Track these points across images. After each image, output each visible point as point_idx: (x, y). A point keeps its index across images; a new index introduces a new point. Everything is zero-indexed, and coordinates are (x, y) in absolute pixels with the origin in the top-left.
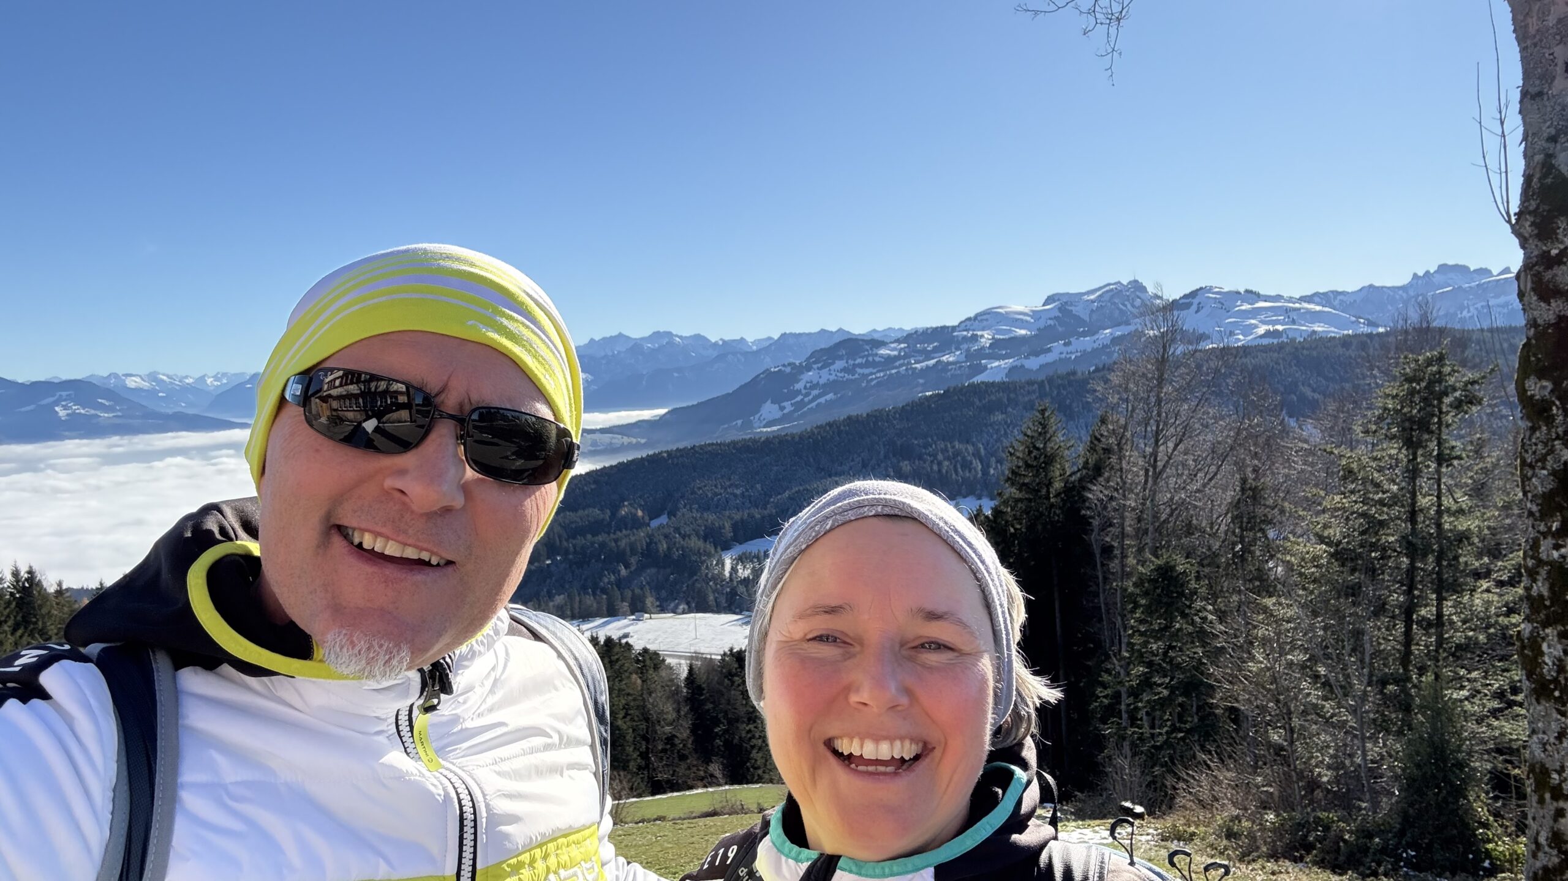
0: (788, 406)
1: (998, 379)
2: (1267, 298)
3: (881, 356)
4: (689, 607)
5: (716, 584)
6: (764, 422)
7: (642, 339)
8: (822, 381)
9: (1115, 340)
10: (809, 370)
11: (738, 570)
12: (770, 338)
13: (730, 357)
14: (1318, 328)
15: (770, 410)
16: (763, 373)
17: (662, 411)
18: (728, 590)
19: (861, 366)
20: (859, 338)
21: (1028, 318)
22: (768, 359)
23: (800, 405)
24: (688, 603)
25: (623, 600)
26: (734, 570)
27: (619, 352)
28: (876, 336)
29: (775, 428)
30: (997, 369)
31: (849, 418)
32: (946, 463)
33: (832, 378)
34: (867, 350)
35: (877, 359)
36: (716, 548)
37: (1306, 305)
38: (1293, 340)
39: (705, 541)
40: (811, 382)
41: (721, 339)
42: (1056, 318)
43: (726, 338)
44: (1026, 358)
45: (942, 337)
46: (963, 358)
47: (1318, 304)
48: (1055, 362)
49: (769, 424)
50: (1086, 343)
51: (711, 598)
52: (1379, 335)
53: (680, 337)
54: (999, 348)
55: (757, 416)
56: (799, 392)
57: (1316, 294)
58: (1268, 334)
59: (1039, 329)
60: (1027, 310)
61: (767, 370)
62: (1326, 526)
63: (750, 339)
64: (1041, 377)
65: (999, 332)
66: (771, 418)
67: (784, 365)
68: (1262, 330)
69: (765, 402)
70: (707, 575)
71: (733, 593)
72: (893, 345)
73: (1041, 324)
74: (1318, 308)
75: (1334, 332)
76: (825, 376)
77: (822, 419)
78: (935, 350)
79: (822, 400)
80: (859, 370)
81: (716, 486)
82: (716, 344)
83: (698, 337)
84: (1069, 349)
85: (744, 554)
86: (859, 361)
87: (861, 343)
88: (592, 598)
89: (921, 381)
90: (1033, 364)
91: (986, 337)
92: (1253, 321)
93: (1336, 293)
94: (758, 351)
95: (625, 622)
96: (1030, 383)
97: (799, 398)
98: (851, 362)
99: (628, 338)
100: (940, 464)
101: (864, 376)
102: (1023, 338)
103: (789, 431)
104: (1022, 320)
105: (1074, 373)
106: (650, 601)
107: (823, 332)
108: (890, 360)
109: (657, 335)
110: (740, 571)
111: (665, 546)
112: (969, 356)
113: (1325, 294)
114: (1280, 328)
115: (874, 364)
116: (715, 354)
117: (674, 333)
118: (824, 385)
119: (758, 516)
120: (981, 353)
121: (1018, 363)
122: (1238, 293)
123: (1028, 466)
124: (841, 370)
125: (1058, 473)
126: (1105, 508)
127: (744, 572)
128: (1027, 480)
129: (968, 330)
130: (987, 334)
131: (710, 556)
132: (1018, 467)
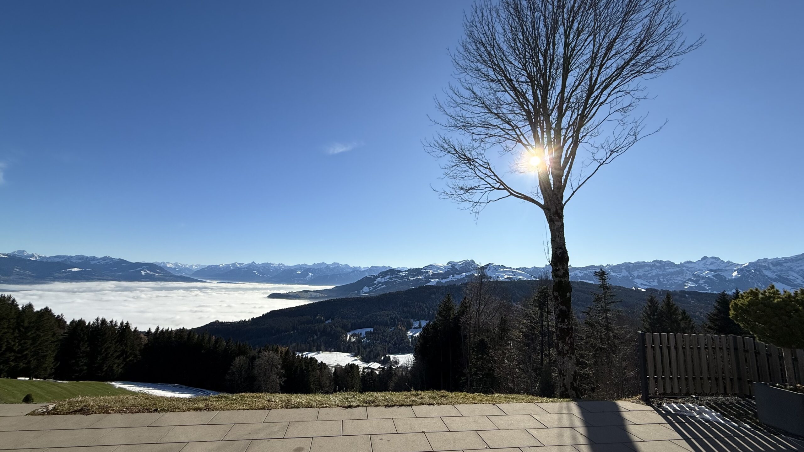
0: (371, 288)
1: (434, 285)
2: (507, 268)
4: (335, 349)
5: (344, 343)
6: (364, 292)
7: (329, 264)
8: (382, 281)
9: (466, 276)
10: (379, 278)
12: (368, 267)
13: (356, 272)
14: (521, 277)
15: (366, 289)
16: (365, 277)
17: (333, 287)
19: (394, 278)
20: (394, 269)
21: (443, 268)
22: (367, 273)
23: (376, 288)
24: (334, 349)
25: (314, 347)
26: (350, 338)
27: (322, 268)
28: (399, 269)
29: (367, 294)
30: (434, 282)
31: (390, 293)
32: (417, 309)
33: (385, 280)
34: (396, 273)
35: (399, 276)
36: (345, 331)
37: (517, 271)
38: (515, 280)
39: (342, 329)
40: (379, 281)
41: (353, 266)
42: (450, 268)
43: (355, 266)
44: (442, 279)
45: (418, 271)
46: (424, 278)
47: (521, 271)
48: (450, 281)
50: (458, 277)
51: (342, 347)
52: (537, 280)
53: (341, 265)
54: (434, 276)
55: (362, 290)
56: (375, 284)
57: (520, 268)
58: (508, 278)
59: (445, 271)
60: (442, 266)
62: (522, 328)
63: (362, 267)
64: (446, 285)
65: (434, 271)
66: (366, 291)
67: (371, 276)
68: (506, 277)
69: (365, 286)
70: (341, 340)
71: (349, 346)
72: (404, 272)
73: (446, 270)
74: (521, 272)
75: (525, 279)
76: (383, 280)
77: (382, 293)
78: (416, 275)
79: (382, 287)
80: (393, 279)
81: (347, 311)
82: (352, 268)
83: (347, 265)
84: (454, 278)
85: (354, 333)
86: (394, 276)
87: (395, 271)
88: (304, 345)
89: (411, 284)
90: (444, 281)
92: (504, 274)
93: (526, 268)
94: (364, 271)
95: (314, 354)
96: (442, 287)
97: (375, 286)
98: (391, 276)
99: (326, 264)
100: (415, 309)
101: (395, 281)
102: (441, 273)
103: (371, 296)
104: (441, 268)
105: (455, 285)
106: (323, 347)
107: (384, 267)
108: (403, 277)
109: (334, 263)
110: (352, 339)
111: (329, 329)
112: (426, 277)
113: (523, 268)
114: (511, 276)
115: (398, 277)
116: (351, 270)
117: (340, 263)
118: (383, 282)
119: (359, 322)
120: (429, 277)
121: (439, 280)
122: (499, 266)
123: (444, 310)
124: (388, 279)
125: (452, 313)
126: (465, 324)
127: (353, 340)
128: (444, 314)
129: (426, 270)
130: (431, 271)
131: (343, 334)
132: (441, 310)
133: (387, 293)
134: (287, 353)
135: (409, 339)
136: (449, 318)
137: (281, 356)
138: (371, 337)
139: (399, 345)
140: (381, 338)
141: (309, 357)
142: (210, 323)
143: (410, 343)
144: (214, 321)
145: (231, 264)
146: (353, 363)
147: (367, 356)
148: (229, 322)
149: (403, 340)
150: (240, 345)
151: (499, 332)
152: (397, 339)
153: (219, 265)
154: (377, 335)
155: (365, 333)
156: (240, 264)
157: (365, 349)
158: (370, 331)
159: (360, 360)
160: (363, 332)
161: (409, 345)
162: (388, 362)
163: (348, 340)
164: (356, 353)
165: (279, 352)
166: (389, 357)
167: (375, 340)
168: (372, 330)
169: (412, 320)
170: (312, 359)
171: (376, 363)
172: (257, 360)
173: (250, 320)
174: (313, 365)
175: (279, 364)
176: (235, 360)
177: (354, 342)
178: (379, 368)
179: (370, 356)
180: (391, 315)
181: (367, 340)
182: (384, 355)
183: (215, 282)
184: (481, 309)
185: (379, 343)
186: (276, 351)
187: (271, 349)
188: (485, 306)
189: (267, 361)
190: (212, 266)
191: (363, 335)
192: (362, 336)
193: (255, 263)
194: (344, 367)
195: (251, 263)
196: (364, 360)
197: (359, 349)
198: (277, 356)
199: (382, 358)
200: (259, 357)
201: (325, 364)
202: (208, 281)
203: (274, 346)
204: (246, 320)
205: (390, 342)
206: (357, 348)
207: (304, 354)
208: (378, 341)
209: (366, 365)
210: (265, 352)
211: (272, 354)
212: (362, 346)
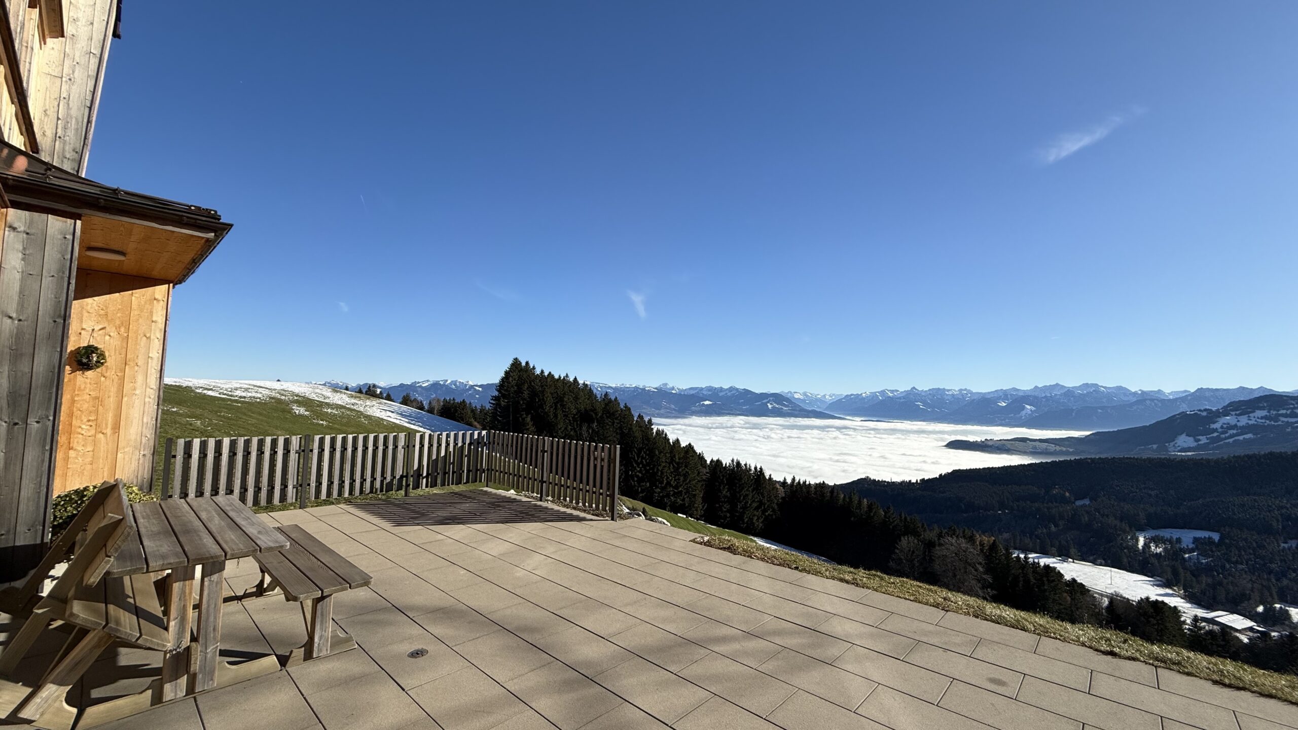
0: (1203, 440)
4: (1106, 562)
5: (1130, 552)
6: (1179, 448)
7: (1073, 388)
8: (1239, 424)
10: (1227, 416)
11: (1150, 547)
13: (1148, 402)
15: (1184, 441)
16: (1178, 414)
17: (1088, 433)
18: (1141, 558)
19: (1286, 416)
20: (1284, 394)
22: (1184, 405)
23: (1218, 439)
24: (1105, 560)
26: (1146, 545)
27: (1056, 395)
29: (1190, 454)
31: (1271, 453)
33: (1251, 422)
34: (1293, 404)
36: (1130, 528)
39: (1121, 521)
40: (1228, 424)
41: (1140, 390)
43: (1145, 389)
49: (1184, 450)
51: (1125, 560)
53: (1104, 387)
55: (1172, 444)
56: (1215, 430)
61: (1183, 412)
66: (1185, 445)
67: (1200, 410)
69: (1181, 435)
70: (1121, 544)
71: (1147, 561)
76: (1243, 421)
77: (1240, 452)
79: (1241, 438)
80: (1284, 419)
81: (1132, 487)
82: (1135, 394)
85: (1156, 536)
86: (1283, 412)
87: (1285, 398)
88: (1029, 539)
94: (1176, 400)
95: (1054, 560)
97: (1215, 434)
98: (1274, 412)
99: (1063, 387)
101: (1288, 424)
103: (1204, 457)
106: (1073, 551)
107: (1242, 389)
109: (1086, 385)
110: (1153, 548)
111: (1087, 519)
116: (1135, 399)
117: (1100, 385)
118: (1242, 428)
119: (1171, 512)
124: (1262, 418)
127: (1157, 550)
131: (1124, 532)
133: (1263, 453)
134: (993, 547)
137: (982, 550)
138: (1212, 551)
140: (1249, 560)
141: (1042, 564)
142: (858, 480)
144: (863, 477)
145: (878, 392)
146: (1160, 599)
147: (1204, 593)
148: (885, 482)
150: (906, 518)
153: (861, 394)
154: (1235, 551)
155: (1191, 540)
156: (892, 391)
157: (1195, 575)
158: (1210, 538)
159: (1182, 598)
160: (1187, 537)
162: (1283, 624)
163: (1140, 547)
164: (1167, 580)
165: (978, 543)
166: (1286, 613)
167: (1229, 561)
168: (1216, 537)
170: (1047, 567)
171: (1237, 617)
172: (937, 548)
173: (919, 482)
174: (1053, 581)
175: (980, 564)
176: (900, 540)
177: (1158, 555)
178: (1251, 629)
179: (1215, 597)
181: (1201, 557)
182: (1268, 603)
183: (857, 419)
185: (1244, 570)
186: (971, 539)
187: (961, 535)
189: (956, 554)
190: (852, 395)
191: (1188, 543)
192: (1184, 545)
193: (916, 389)
194: (1134, 603)
195: (909, 389)
196: (1196, 601)
197: (1175, 573)
198: (974, 549)
199: (1260, 609)
200: (940, 545)
201: (1082, 585)
202: (848, 417)
203: (966, 532)
204: (912, 481)
206: (1169, 570)
207: (1030, 556)
208: (1240, 567)
209: (1201, 613)
210: (949, 538)
211: (964, 544)
212: (1185, 568)
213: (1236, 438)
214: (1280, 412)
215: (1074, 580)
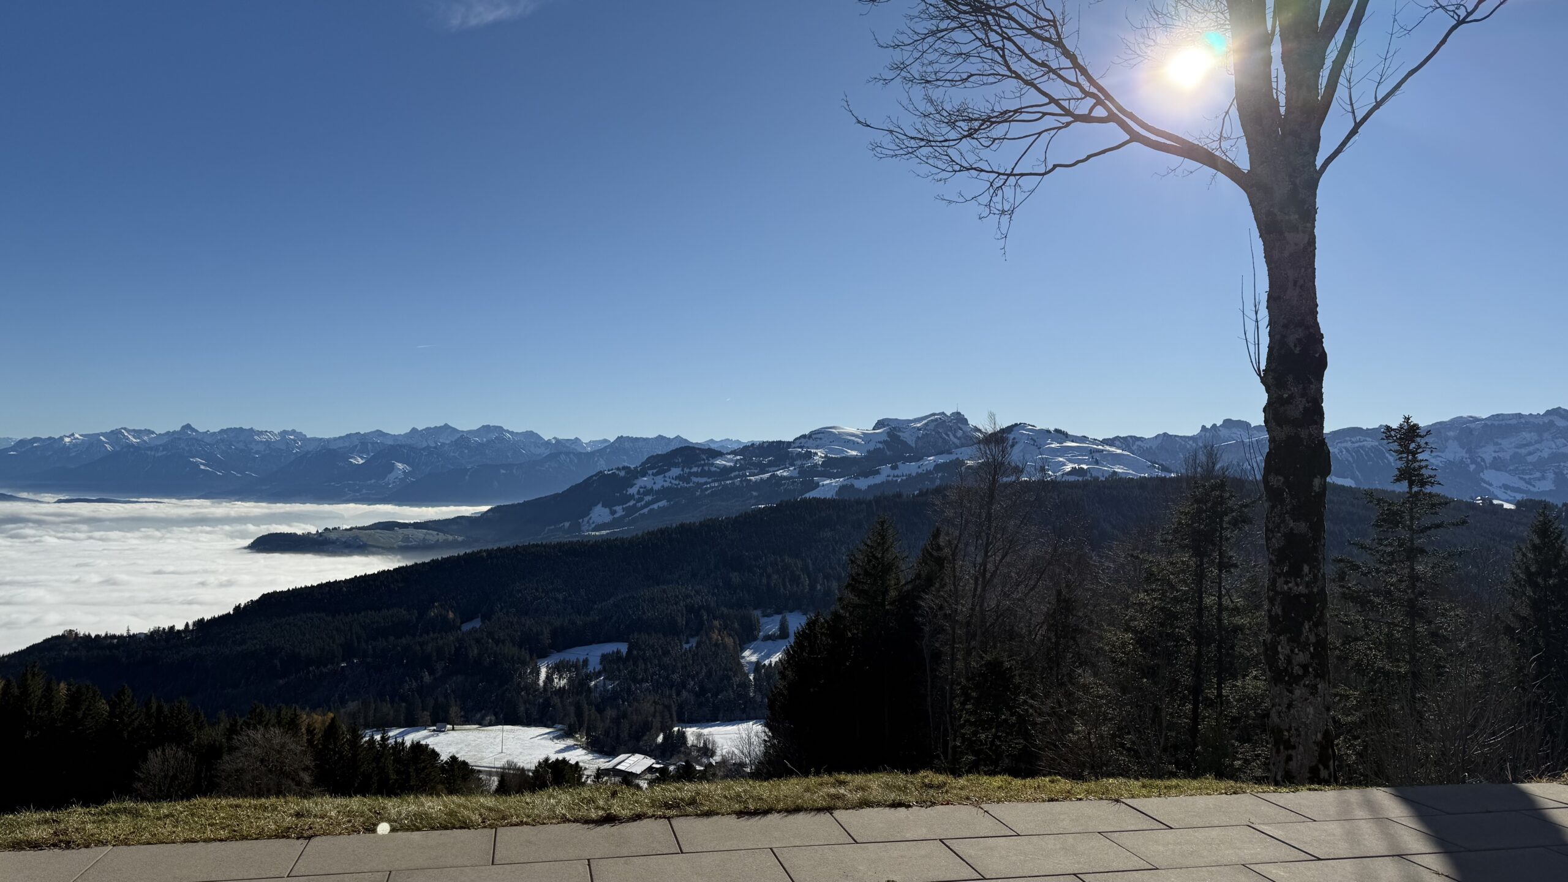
0: (619, 510)
1: (829, 496)
2: (1074, 439)
3: (717, 466)
4: (497, 718)
5: (528, 694)
6: (593, 526)
7: (470, 432)
8: (656, 487)
9: (938, 467)
10: (644, 476)
11: (553, 680)
12: (605, 441)
13: (563, 457)
14: (1119, 469)
15: (600, 514)
16: (595, 475)
17: (485, 508)
18: (541, 700)
19: (696, 475)
20: (697, 446)
21: (860, 440)
22: (602, 462)
23: (634, 509)
24: (496, 714)
25: (424, 709)
26: (549, 678)
27: (443, 444)
28: (713, 446)
29: (604, 532)
30: (829, 486)
31: (682, 525)
32: (775, 577)
33: (666, 484)
34: (704, 460)
35: (713, 469)
36: (531, 656)
37: (1108, 448)
38: (1096, 479)
39: (520, 647)
40: (645, 487)
41: (554, 438)
42: (885, 442)
43: (560, 437)
44: (856, 478)
45: (777, 451)
46: (796, 474)
47: (1118, 448)
48: (883, 483)
49: (598, 528)
50: (911, 468)
51: (522, 709)
52: (1171, 479)
53: (512, 433)
54: (832, 466)
55: (586, 519)
56: (632, 497)
57: (1117, 438)
58: (1074, 471)
59: (869, 452)
60: (858, 433)
61: (601, 472)
63: (585, 440)
64: (870, 497)
65: (832, 451)
66: (600, 521)
67: (618, 469)
68: (1069, 467)
69: (596, 505)
70: (519, 683)
71: (547, 704)
72: (729, 457)
73: (871, 447)
74: (1119, 451)
75: (1131, 473)
76: (660, 483)
77: (654, 526)
78: (770, 464)
79: (655, 506)
80: (695, 479)
81: (537, 590)
82: (548, 442)
83: (531, 434)
84: (896, 472)
85: (561, 662)
86: (695, 469)
87: (698, 452)
88: (389, 705)
89: (755, 494)
90: (862, 484)
91: (820, 454)
92: (1061, 459)
93: (1135, 439)
94: (593, 453)
95: (425, 733)
96: (859, 502)
97: (632, 503)
98: (687, 470)
99: (454, 430)
100: (769, 577)
101: (699, 485)
102: (854, 459)
103: (620, 536)
104: (854, 442)
105: (899, 495)
106: (454, 710)
107: (661, 438)
108: (725, 471)
109: (486, 428)
110: (556, 681)
111: (476, 651)
112: (802, 471)
113: (1125, 438)
114: (1085, 467)
115: (710, 474)
116: (547, 452)
117: (505, 428)
118: (658, 492)
119: (579, 623)
120: (814, 471)
121: (848, 482)
122: (1048, 431)
123: (867, 573)
124: (677, 478)
125: (893, 582)
126: (936, 616)
127: (560, 682)
128: (866, 587)
129: (802, 447)
130: (820, 453)
131: (524, 663)
132: (859, 575)
133: (674, 525)
134: (331, 730)
135: (747, 675)
136: (884, 600)
137: (310, 742)
138: (620, 671)
139: (716, 695)
140: (654, 673)
141: (408, 744)
142: (46, 641)
143: (752, 689)
144: (59, 632)
145: (103, 434)
146: (560, 757)
147: (607, 733)
148: (114, 637)
149: (729, 678)
150: (160, 709)
151: (1049, 639)
152: (709, 675)
153: (61, 438)
154: (641, 665)
155: (598, 660)
156: (137, 433)
157: (600, 710)
158: (618, 652)
159: (584, 749)
160: (593, 655)
161: (747, 693)
162: (679, 752)
163: (541, 683)
164: (570, 726)
165: (303, 730)
166: (682, 736)
167: (635, 680)
168: (623, 648)
169: (757, 613)
170: (417, 747)
171: (638, 757)
172: (226, 758)
173: (191, 627)
174: (425, 768)
175: (306, 769)
176: (145, 759)
177: (561, 690)
178: (650, 769)
179: (618, 736)
180: (688, 596)
181: (608, 682)
182: (666, 729)
183: (48, 497)
184: (990, 567)
185: (648, 689)
186: (292, 726)
187: (274, 721)
188: (1003, 557)
189: (262, 761)
190: (35, 440)
191: (595, 664)
192: (590, 669)
193: (193, 430)
194: (531, 774)
195: (178, 429)
196: (597, 747)
197: (579, 713)
198: (297, 743)
199: (660, 739)
200: (232, 749)
201: (464, 763)
202: (24, 495)
203: (283, 712)
204: (177, 628)
205: (684, 687)
206: (572, 709)
207: (391, 734)
208: (645, 685)
209: (604, 763)
210: (251, 733)
211: (277, 736)
212: (590, 704)
213: (651, 507)
214: (692, 470)
215: (454, 759)
